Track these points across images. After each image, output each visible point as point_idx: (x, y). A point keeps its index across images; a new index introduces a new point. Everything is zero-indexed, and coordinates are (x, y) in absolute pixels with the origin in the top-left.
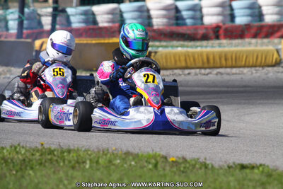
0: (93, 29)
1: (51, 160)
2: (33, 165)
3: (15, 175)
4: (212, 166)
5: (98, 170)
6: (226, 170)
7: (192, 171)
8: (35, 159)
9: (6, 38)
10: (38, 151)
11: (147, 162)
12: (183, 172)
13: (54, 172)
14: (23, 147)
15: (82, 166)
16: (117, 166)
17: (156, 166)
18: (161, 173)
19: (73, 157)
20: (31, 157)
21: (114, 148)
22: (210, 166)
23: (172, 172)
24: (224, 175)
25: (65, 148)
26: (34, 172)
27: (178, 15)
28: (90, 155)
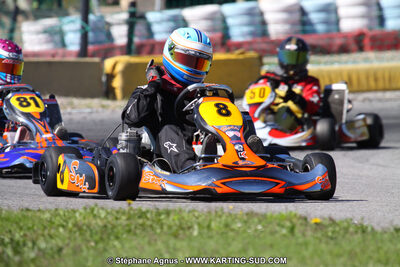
1: (142, 225)
2: (118, 233)
3: (94, 248)
4: (373, 229)
5: (211, 237)
6: (392, 234)
7: (344, 237)
8: (120, 225)
9: (64, 56)
10: (124, 213)
11: (279, 225)
12: (332, 238)
13: (149, 243)
15: (187, 233)
16: (237, 232)
17: (292, 230)
18: (301, 240)
19: (174, 220)
20: (114, 222)
21: (231, 207)
22: (369, 229)
23: (317, 238)
24: (391, 241)
25: (161, 208)
26: (121, 242)
27: (305, 18)
28: (197, 218)
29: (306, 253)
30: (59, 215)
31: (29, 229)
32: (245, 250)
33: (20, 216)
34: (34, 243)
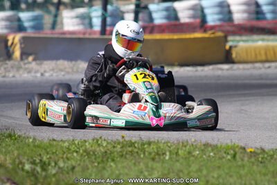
0: (175, 25)
1: (131, 152)
2: (114, 157)
3: (97, 167)
5: (178, 161)
7: (270, 161)
8: (117, 151)
9: (90, 34)
10: (119, 143)
11: (225, 153)
13: (135, 164)
14: (105, 140)
15: (162, 157)
16: (196, 158)
17: (234, 156)
18: (240, 163)
19: (153, 148)
20: (112, 149)
21: (193, 140)
23: (251, 162)
25: (145, 140)
26: (115, 163)
27: (258, 9)
28: (170, 147)
29: (242, 172)
30: (75, 144)
31: (53, 153)
32: (200, 170)
33: (48, 144)
34: (56, 164)
